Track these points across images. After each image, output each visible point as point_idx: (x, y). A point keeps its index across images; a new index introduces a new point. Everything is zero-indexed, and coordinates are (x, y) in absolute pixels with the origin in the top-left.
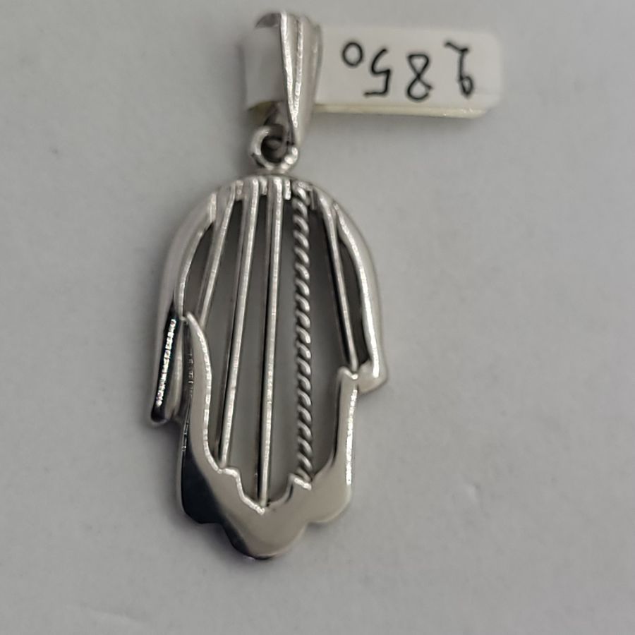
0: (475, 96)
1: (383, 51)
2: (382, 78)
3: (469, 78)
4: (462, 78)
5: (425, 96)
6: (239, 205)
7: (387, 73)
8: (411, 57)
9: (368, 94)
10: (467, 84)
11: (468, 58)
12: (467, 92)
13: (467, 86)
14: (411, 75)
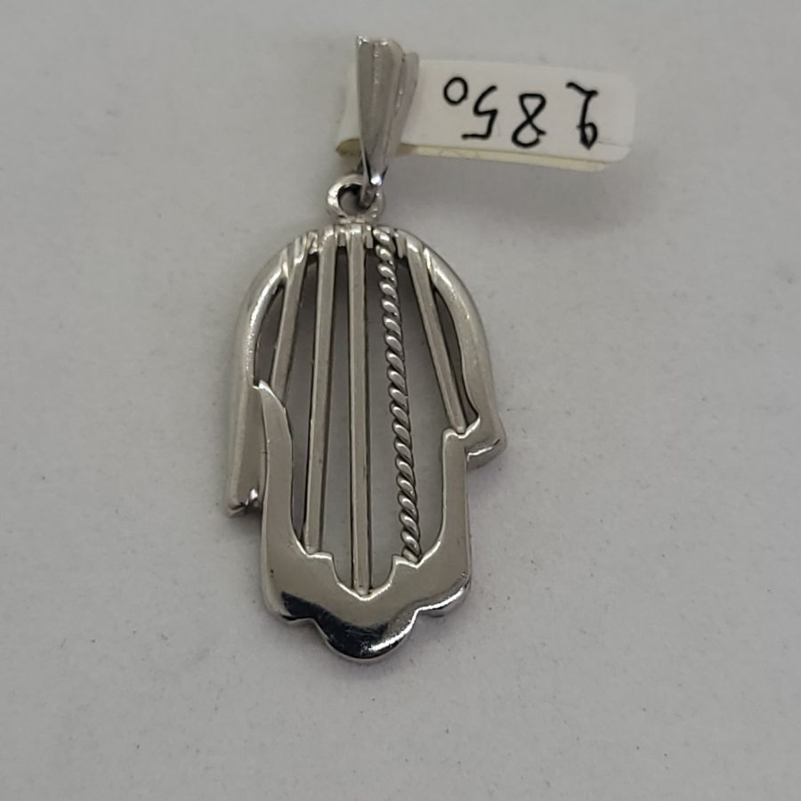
0: (596, 146)
1: (492, 89)
2: (486, 119)
3: (593, 126)
4: (583, 126)
5: (536, 142)
7: (493, 113)
8: (522, 97)
9: (466, 136)
10: (589, 131)
11: (594, 102)
12: (587, 142)
13: (588, 134)
14: (523, 118)
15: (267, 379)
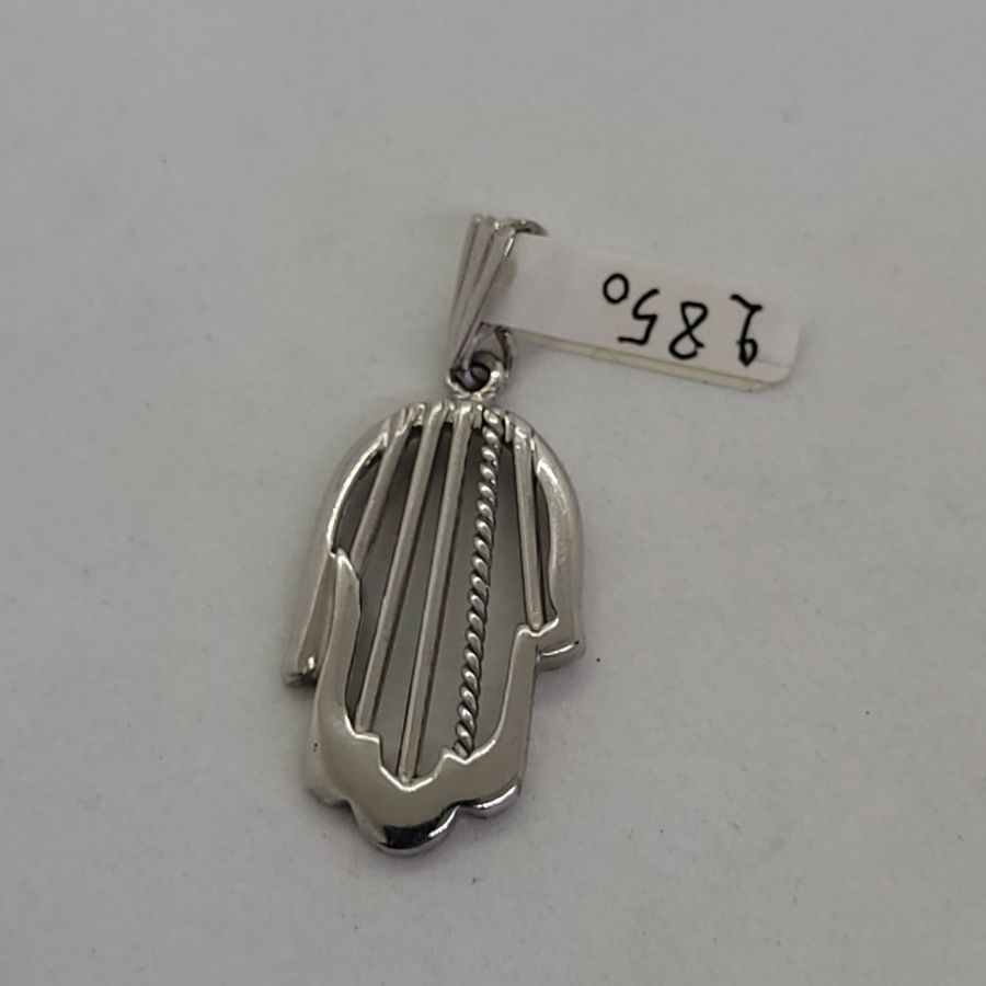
0: (754, 365)
1: (654, 292)
2: (644, 324)
3: (753, 343)
4: (743, 341)
5: (693, 355)
6: (416, 431)
7: (652, 319)
8: (685, 305)
9: (622, 339)
10: (749, 348)
11: (757, 317)
12: (746, 359)
13: (748, 351)
14: (682, 327)
15: (347, 548)
